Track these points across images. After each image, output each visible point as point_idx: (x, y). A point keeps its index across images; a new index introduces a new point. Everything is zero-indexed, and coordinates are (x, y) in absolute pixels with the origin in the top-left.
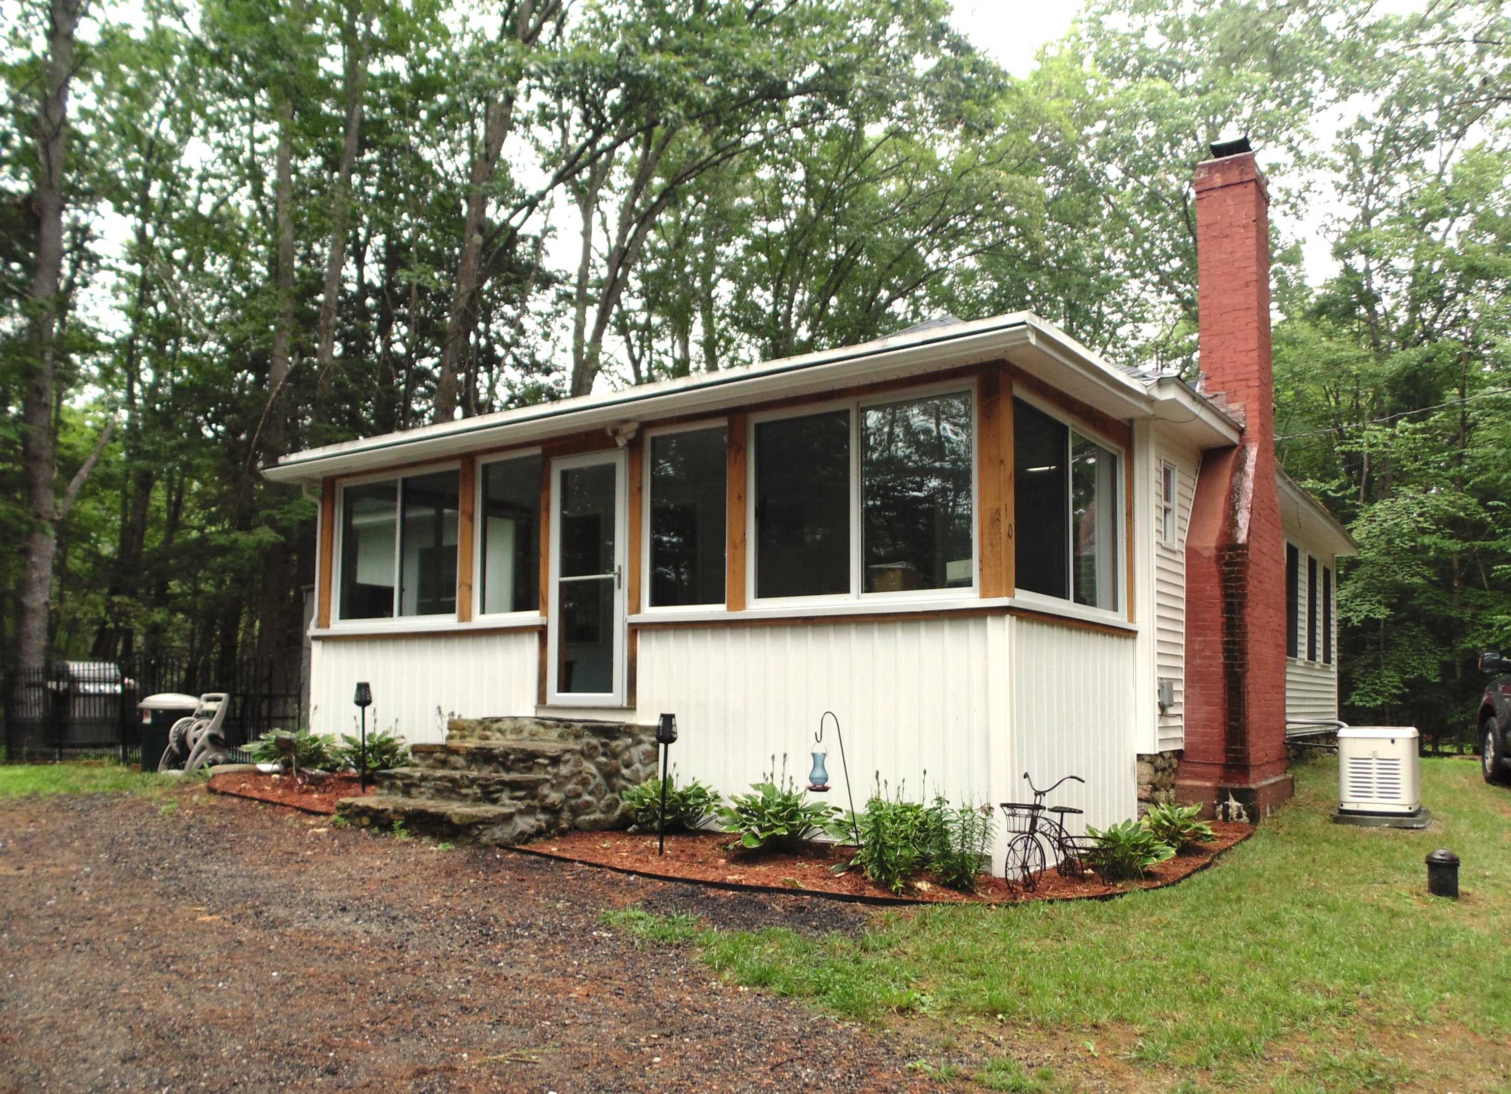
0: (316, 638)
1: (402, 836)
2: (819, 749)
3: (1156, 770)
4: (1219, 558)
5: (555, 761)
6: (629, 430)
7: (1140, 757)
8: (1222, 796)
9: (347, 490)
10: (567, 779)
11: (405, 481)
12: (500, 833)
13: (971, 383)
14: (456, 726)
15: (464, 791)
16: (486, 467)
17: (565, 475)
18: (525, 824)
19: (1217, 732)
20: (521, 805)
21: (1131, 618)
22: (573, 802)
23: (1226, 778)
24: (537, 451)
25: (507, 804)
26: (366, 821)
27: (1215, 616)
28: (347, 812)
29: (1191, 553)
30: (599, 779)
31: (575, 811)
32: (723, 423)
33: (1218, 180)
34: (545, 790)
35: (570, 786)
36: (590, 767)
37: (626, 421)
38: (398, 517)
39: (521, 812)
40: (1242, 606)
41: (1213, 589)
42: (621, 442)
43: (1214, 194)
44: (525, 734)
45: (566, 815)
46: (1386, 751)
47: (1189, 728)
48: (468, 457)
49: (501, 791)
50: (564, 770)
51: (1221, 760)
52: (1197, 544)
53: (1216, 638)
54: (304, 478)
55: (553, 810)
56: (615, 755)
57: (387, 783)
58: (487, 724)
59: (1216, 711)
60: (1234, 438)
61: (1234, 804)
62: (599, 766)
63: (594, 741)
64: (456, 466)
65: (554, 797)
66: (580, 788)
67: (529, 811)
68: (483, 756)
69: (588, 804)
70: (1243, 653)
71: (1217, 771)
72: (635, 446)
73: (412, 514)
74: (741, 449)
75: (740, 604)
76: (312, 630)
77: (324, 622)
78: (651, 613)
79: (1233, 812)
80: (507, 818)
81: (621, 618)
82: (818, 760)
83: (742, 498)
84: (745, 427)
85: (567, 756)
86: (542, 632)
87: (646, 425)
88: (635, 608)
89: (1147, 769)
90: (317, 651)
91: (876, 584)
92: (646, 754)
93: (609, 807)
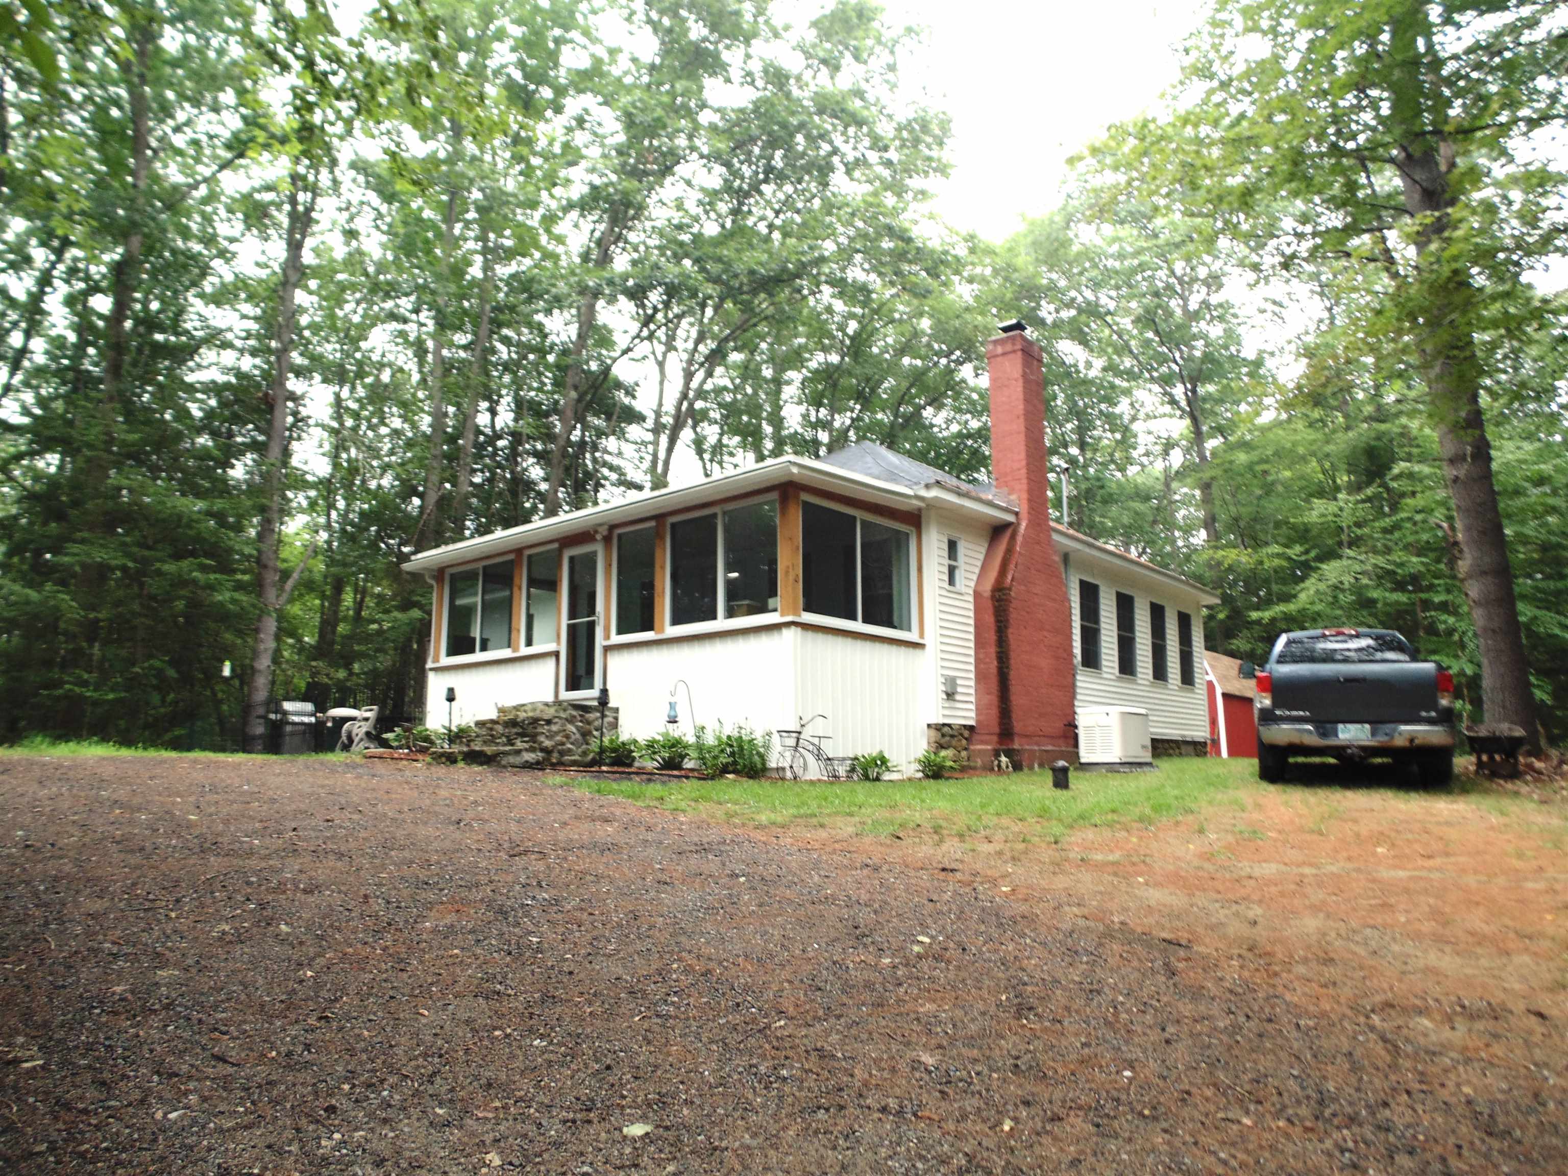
0: (431, 669)
1: (461, 764)
2: (672, 701)
3: (943, 735)
4: (993, 597)
5: (549, 722)
6: (604, 531)
7: (929, 726)
8: (997, 754)
9: (452, 575)
10: (557, 733)
11: (485, 568)
12: (512, 759)
13: (774, 495)
14: (501, 710)
15: (497, 741)
16: (530, 557)
17: (572, 559)
18: (529, 757)
19: (994, 712)
20: (526, 746)
21: (922, 635)
22: (560, 747)
23: (1000, 742)
24: (556, 545)
25: (519, 745)
26: (444, 760)
27: (991, 636)
28: (433, 756)
29: (977, 595)
30: (578, 736)
31: (562, 753)
32: (653, 524)
33: (999, 350)
34: (542, 738)
35: (558, 738)
36: (571, 728)
37: (600, 525)
38: (479, 599)
39: (526, 750)
40: (1006, 627)
41: (990, 619)
42: (598, 537)
43: (998, 359)
44: (538, 711)
45: (555, 755)
47: (978, 710)
48: (519, 551)
49: (516, 739)
50: (554, 728)
51: (997, 730)
52: (980, 589)
53: (992, 650)
54: (425, 569)
55: (547, 751)
56: (589, 723)
57: (457, 742)
58: (517, 708)
59: (993, 699)
60: (1011, 518)
61: (1004, 759)
62: (577, 728)
63: (574, 713)
64: (512, 557)
65: (548, 743)
66: (564, 740)
67: (532, 750)
68: (513, 723)
69: (570, 750)
70: (1008, 659)
71: (995, 738)
72: (607, 540)
73: (487, 597)
74: (662, 538)
75: (662, 630)
76: (429, 665)
77: (436, 660)
78: (616, 639)
79: (1003, 765)
80: (518, 752)
81: (600, 641)
82: (673, 704)
83: (663, 568)
84: (664, 525)
85: (556, 720)
86: (557, 654)
87: (612, 527)
88: (607, 637)
89: (933, 733)
90: (432, 678)
91: (731, 613)
92: (609, 723)
93: (585, 753)
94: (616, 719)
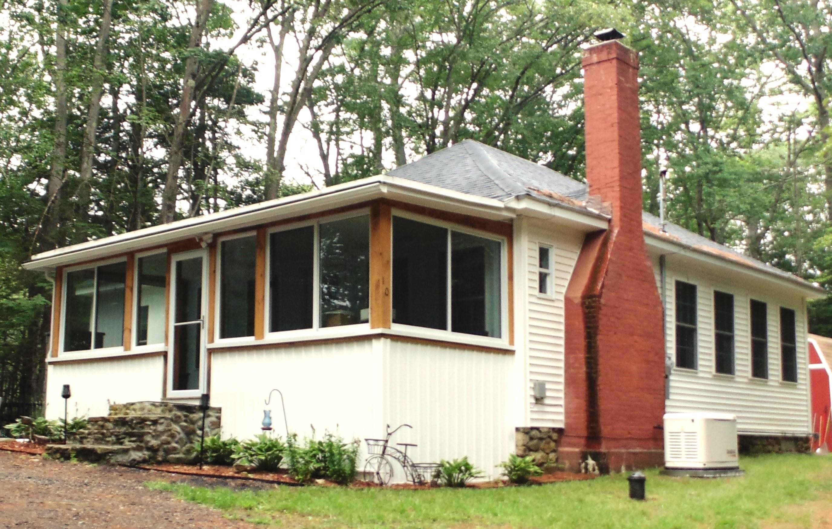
0: (51, 363)
1: (74, 461)
2: (267, 408)
3: (531, 439)
4: (583, 304)
5: (155, 422)
6: (208, 239)
7: (517, 429)
8: (584, 457)
9: (69, 274)
10: (162, 433)
11: (99, 268)
12: (120, 458)
13: (367, 211)
14: (113, 408)
15: (108, 439)
16: (140, 260)
17: (179, 264)
18: (136, 455)
19: (582, 416)
20: (134, 445)
21: (512, 342)
22: (165, 446)
23: (588, 445)
24: (165, 250)
25: (128, 444)
26: (58, 455)
27: (581, 342)
28: (50, 452)
29: (568, 301)
30: (182, 435)
31: (167, 452)
32: (254, 233)
33: (595, 58)
34: (148, 438)
35: (164, 437)
36: (176, 428)
37: (206, 233)
38: (94, 291)
39: (134, 449)
40: (596, 334)
41: (579, 324)
42: (204, 245)
43: (594, 67)
44: (146, 411)
45: (161, 453)
46: (691, 427)
47: (568, 414)
48: (131, 254)
49: (124, 438)
50: (160, 428)
51: (584, 433)
52: (571, 295)
53: (582, 356)
54: (45, 268)
55: (153, 450)
56: (193, 422)
57: (72, 438)
58: (128, 406)
59: (582, 403)
60: (603, 225)
61: (591, 462)
62: (182, 428)
63: (179, 413)
64: (124, 259)
65: (154, 442)
66: (169, 439)
67: (138, 449)
68: (122, 422)
69: (175, 449)
70: (596, 364)
71: (583, 441)
72: (212, 247)
73: (102, 289)
74: (263, 249)
75: (262, 336)
76: (49, 359)
77: (55, 355)
78: (220, 342)
79: (590, 468)
80: (126, 451)
81: (204, 345)
82: (267, 414)
83: (263, 275)
84: (264, 237)
85: (162, 421)
86: (165, 354)
87: (217, 235)
88: (212, 340)
89: (521, 436)
90: (50, 371)
91: (325, 323)
92: (213, 423)
93: (188, 452)
94: (219, 418)
